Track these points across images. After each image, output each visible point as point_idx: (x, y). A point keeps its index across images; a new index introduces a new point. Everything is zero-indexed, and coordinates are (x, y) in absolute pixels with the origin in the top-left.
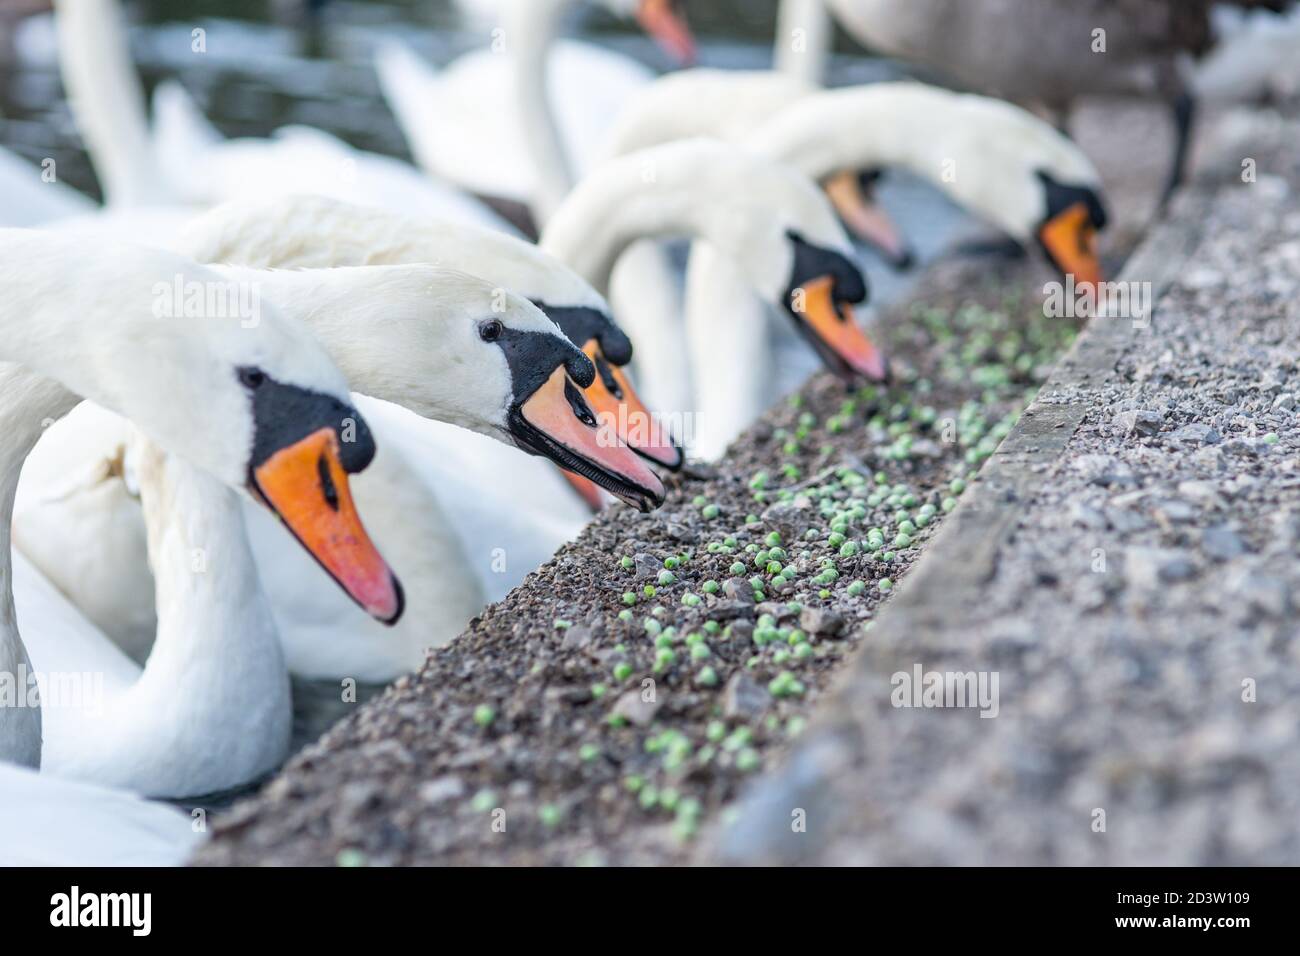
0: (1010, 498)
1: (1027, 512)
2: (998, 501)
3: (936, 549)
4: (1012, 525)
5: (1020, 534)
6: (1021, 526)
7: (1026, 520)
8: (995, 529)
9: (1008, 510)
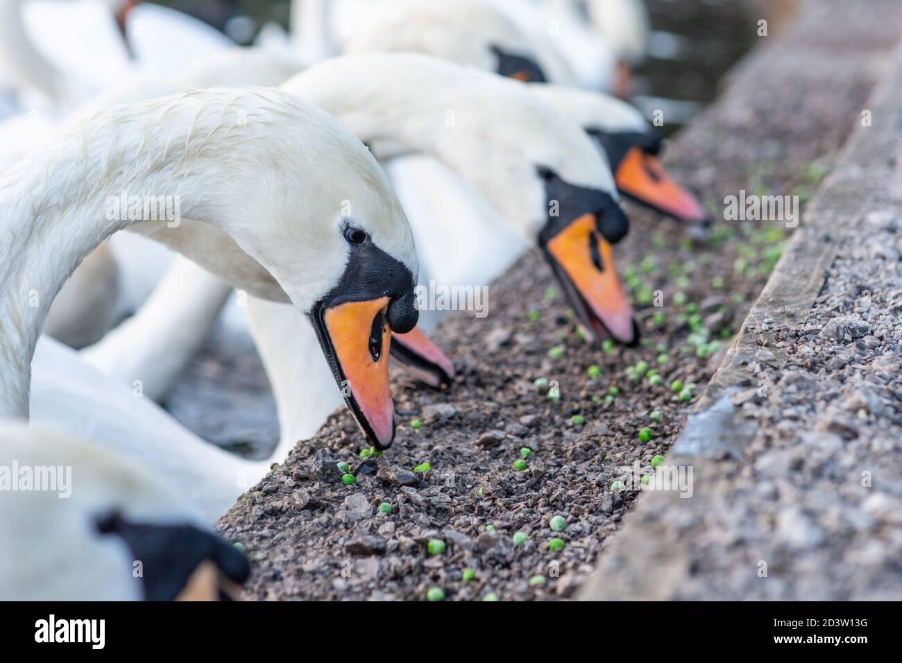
0: (827, 239)
1: (841, 248)
2: (819, 241)
3: (782, 270)
4: (833, 257)
5: (838, 262)
6: (838, 257)
7: (841, 253)
8: (820, 259)
9: (827, 247)
